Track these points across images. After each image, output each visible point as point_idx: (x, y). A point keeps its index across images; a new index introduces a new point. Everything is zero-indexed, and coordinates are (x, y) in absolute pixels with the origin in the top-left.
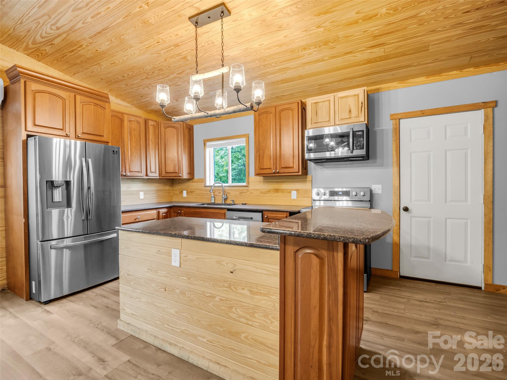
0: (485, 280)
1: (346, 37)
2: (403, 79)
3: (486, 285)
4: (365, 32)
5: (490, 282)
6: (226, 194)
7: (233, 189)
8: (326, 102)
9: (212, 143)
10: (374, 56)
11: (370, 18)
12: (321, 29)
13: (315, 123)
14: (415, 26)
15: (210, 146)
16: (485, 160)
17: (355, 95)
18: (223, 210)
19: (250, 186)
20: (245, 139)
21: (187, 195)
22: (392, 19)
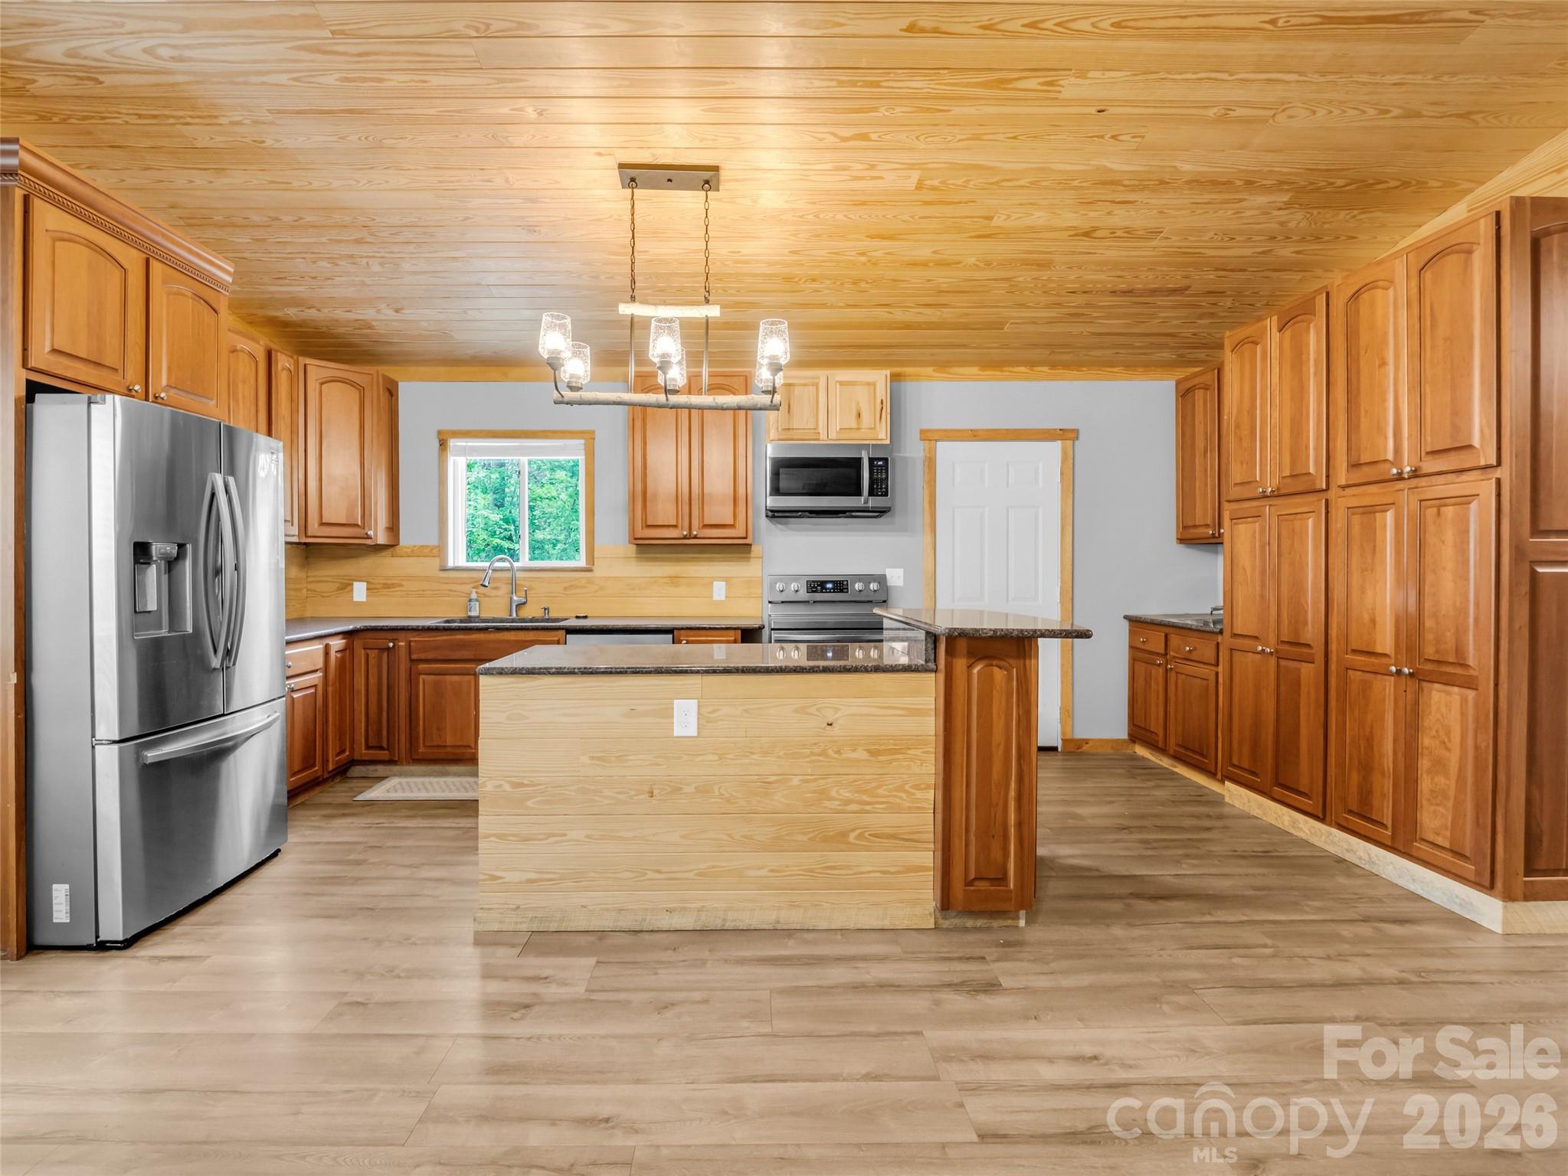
0: (1063, 733)
1: (896, 281)
2: (943, 365)
3: (1064, 741)
4: (929, 280)
5: (1069, 737)
6: (526, 591)
7: (542, 578)
8: (811, 387)
9: (469, 444)
10: (920, 318)
11: (948, 264)
12: (863, 259)
13: (785, 429)
14: (1002, 292)
15: (463, 452)
16: (1063, 528)
17: (868, 384)
18: (554, 633)
19: (595, 568)
20: (583, 441)
21: (368, 596)
22: (977, 275)
